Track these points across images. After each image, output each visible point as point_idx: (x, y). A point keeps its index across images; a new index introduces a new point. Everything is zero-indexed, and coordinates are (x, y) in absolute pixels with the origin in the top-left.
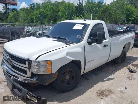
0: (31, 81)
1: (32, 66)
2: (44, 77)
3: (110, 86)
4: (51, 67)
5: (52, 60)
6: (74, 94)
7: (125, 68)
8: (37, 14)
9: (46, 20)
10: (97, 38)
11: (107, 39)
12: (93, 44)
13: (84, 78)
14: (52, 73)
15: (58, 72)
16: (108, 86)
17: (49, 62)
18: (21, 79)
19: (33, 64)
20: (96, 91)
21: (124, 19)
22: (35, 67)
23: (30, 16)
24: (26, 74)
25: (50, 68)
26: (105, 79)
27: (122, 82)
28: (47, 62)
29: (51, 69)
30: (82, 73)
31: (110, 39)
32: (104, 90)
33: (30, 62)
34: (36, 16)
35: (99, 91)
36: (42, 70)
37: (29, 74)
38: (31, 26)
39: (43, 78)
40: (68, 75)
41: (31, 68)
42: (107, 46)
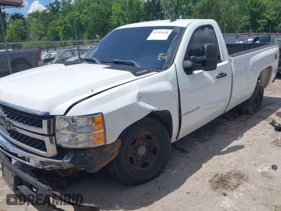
0: (58, 164)
1: (58, 131)
2: (88, 155)
3: (237, 163)
4: (102, 131)
5: (104, 113)
6: (159, 188)
7: (263, 122)
8: (65, 23)
9: (86, 34)
10: (205, 56)
11: (224, 61)
12: (196, 72)
13: (178, 149)
14: (107, 144)
15: (120, 140)
16: (234, 165)
17: (98, 119)
18: (34, 161)
19: (60, 124)
20: (209, 178)
21: (246, 22)
22: (65, 132)
23: (50, 27)
24: (45, 150)
25: (101, 133)
26: (225, 149)
27: (263, 153)
28: (93, 118)
29: (102, 135)
30: (173, 140)
31: (231, 60)
32: (225, 174)
33: (52, 120)
34: (64, 26)
35: (214, 176)
36: (81, 137)
37: (51, 150)
38: (55, 48)
39: (85, 156)
40: (143, 145)
41: (54, 135)
42: (226, 75)
